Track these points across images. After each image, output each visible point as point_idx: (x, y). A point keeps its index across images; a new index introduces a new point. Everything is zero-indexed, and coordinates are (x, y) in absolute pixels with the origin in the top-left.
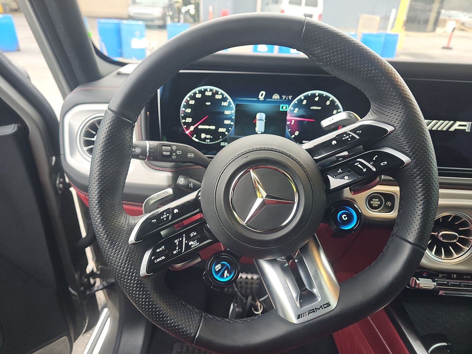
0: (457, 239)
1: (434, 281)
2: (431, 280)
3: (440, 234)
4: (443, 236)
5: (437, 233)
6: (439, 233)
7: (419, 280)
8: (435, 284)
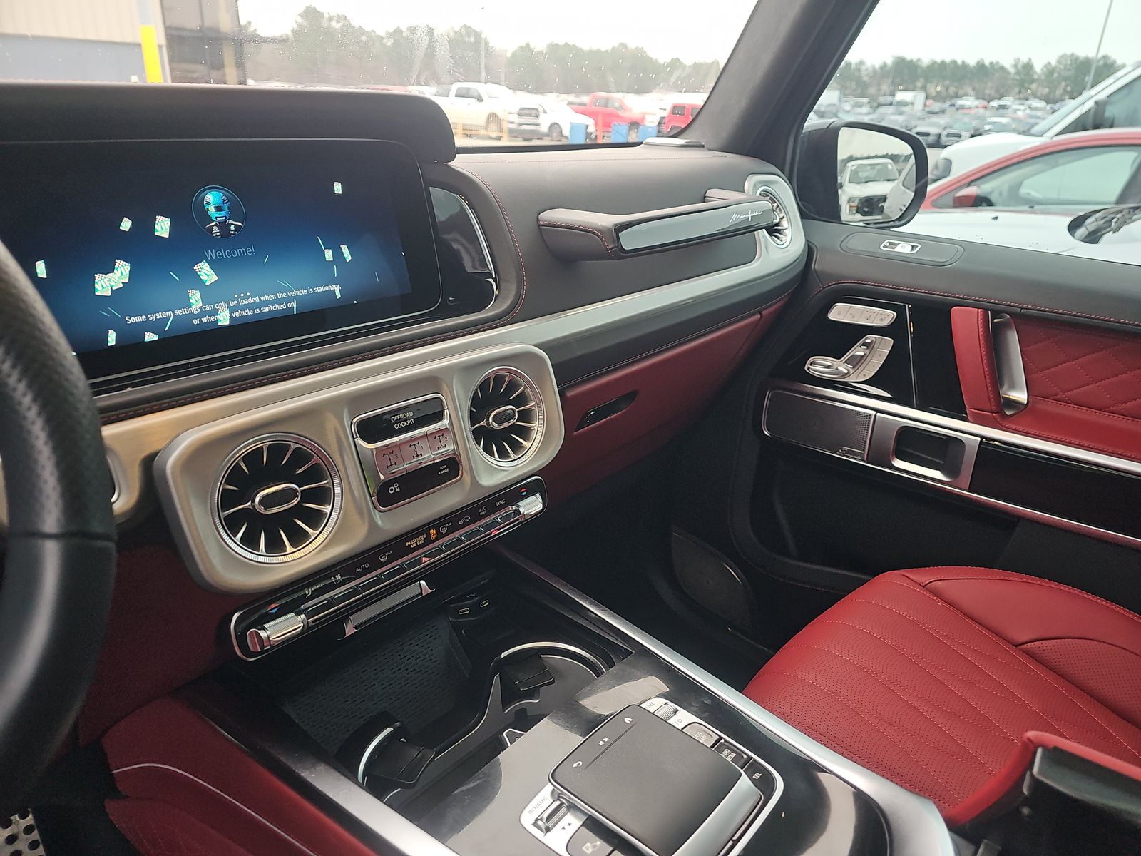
0: (299, 494)
1: (298, 614)
2: (292, 614)
3: (257, 500)
4: (266, 501)
5: (250, 503)
6: (253, 501)
7: (264, 629)
8: (303, 616)
